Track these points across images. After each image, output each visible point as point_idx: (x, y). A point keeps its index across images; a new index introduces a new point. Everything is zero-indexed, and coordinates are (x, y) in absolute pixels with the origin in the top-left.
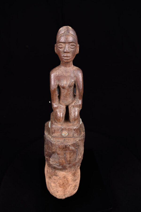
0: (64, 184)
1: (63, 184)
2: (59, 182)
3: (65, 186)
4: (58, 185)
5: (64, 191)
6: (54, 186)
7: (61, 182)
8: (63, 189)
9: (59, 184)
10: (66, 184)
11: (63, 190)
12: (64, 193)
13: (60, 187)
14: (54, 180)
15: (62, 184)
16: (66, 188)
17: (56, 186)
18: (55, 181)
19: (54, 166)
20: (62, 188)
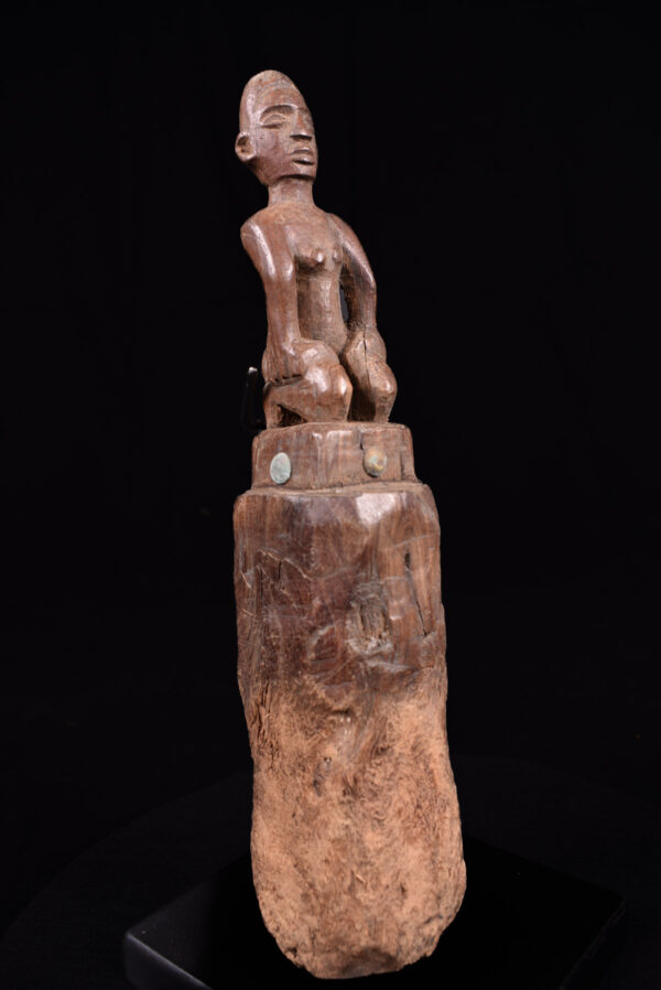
0: (419, 807)
1: (419, 811)
2: (400, 805)
3: (428, 825)
4: (397, 832)
5: (433, 862)
6: (381, 849)
7: (407, 798)
8: (424, 849)
9: (399, 822)
10: (427, 803)
11: (428, 854)
12: (435, 880)
13: (411, 840)
14: (371, 805)
15: (412, 808)
16: (437, 837)
17: (389, 840)
18: (378, 804)
19: (372, 664)
20: (420, 843)
